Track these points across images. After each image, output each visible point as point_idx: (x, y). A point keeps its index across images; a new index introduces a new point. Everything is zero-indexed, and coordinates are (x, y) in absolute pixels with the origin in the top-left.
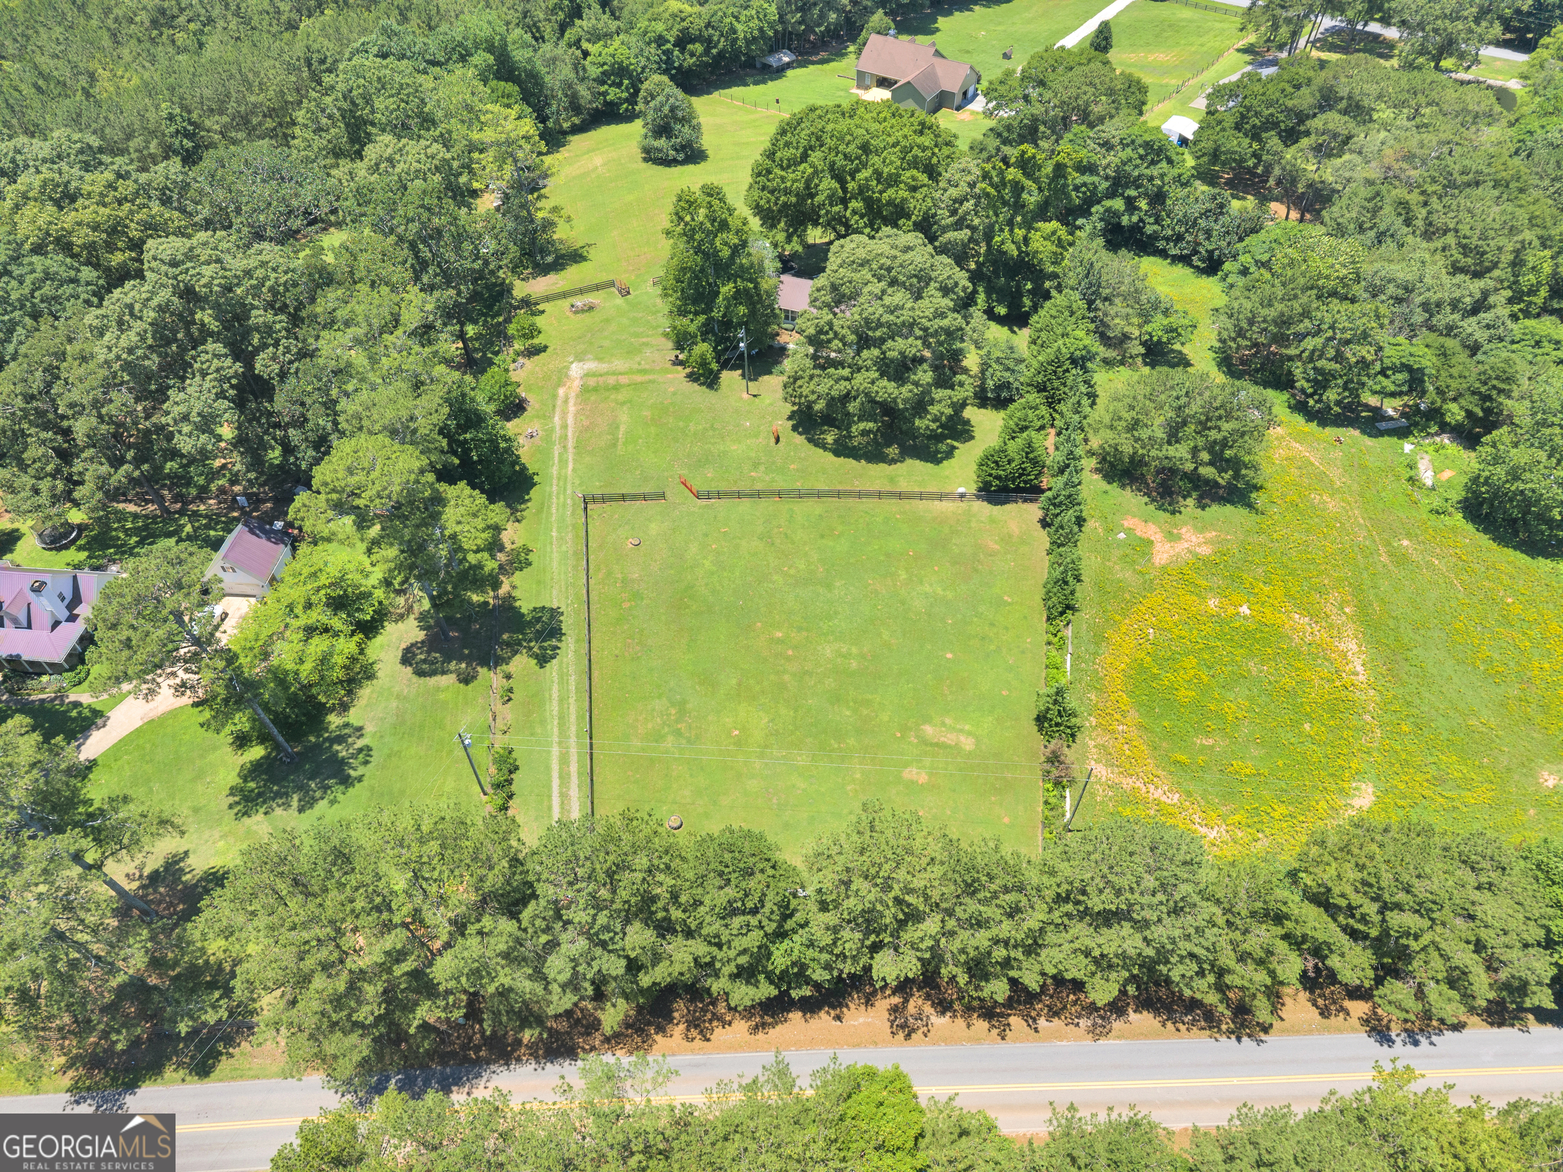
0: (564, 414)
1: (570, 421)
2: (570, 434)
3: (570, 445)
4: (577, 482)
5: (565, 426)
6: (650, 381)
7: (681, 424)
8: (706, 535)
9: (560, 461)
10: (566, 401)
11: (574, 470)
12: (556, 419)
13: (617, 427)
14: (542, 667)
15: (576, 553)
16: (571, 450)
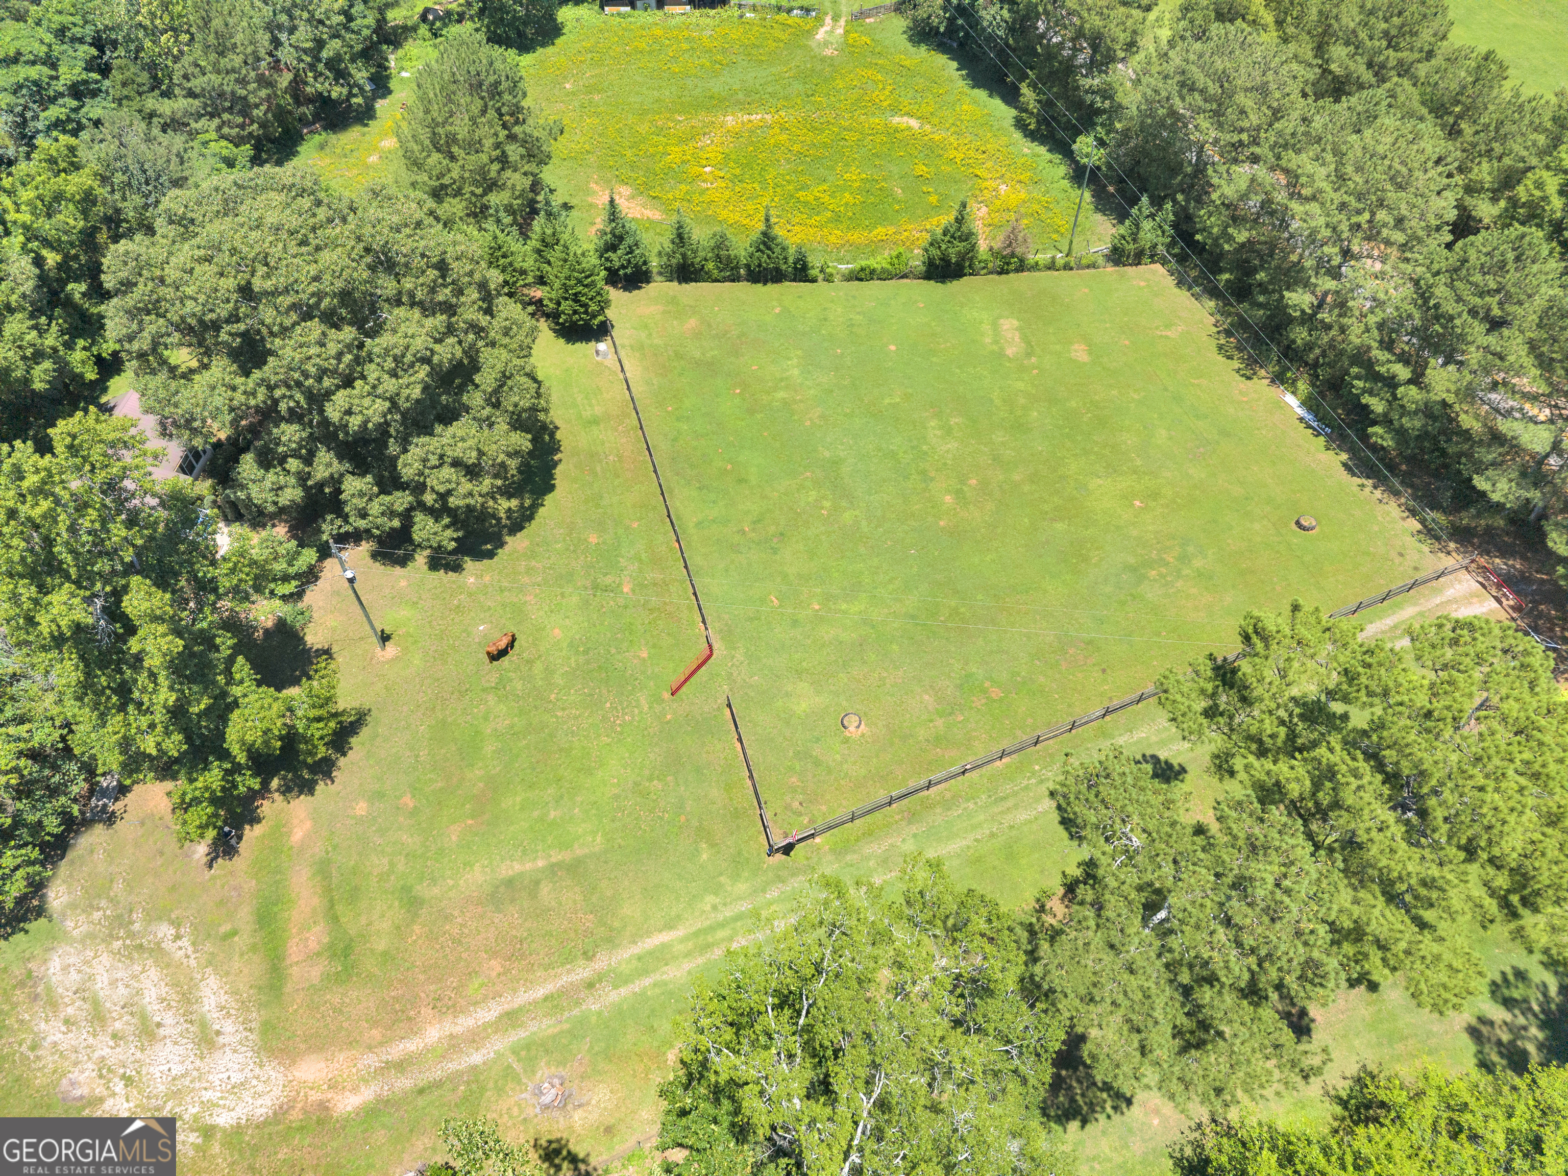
0: (454, 1044)
1: (487, 1014)
2: (540, 992)
3: (582, 972)
4: (710, 899)
5: (511, 1018)
6: (323, 869)
7: (489, 749)
8: (795, 623)
9: (645, 972)
10: (401, 1066)
11: (669, 926)
12: (477, 1058)
13: (509, 883)
14: (1183, 770)
15: (912, 817)
16: (601, 963)
